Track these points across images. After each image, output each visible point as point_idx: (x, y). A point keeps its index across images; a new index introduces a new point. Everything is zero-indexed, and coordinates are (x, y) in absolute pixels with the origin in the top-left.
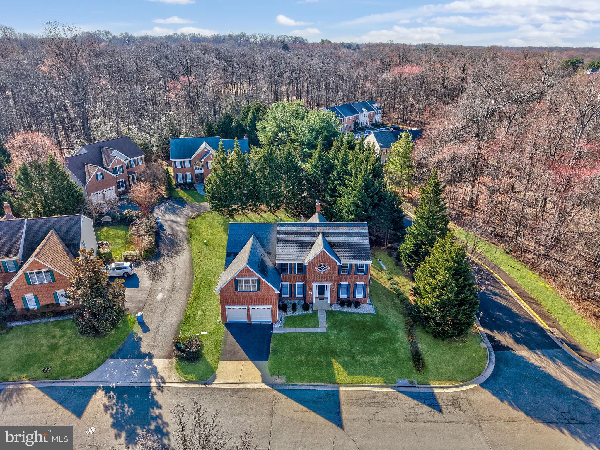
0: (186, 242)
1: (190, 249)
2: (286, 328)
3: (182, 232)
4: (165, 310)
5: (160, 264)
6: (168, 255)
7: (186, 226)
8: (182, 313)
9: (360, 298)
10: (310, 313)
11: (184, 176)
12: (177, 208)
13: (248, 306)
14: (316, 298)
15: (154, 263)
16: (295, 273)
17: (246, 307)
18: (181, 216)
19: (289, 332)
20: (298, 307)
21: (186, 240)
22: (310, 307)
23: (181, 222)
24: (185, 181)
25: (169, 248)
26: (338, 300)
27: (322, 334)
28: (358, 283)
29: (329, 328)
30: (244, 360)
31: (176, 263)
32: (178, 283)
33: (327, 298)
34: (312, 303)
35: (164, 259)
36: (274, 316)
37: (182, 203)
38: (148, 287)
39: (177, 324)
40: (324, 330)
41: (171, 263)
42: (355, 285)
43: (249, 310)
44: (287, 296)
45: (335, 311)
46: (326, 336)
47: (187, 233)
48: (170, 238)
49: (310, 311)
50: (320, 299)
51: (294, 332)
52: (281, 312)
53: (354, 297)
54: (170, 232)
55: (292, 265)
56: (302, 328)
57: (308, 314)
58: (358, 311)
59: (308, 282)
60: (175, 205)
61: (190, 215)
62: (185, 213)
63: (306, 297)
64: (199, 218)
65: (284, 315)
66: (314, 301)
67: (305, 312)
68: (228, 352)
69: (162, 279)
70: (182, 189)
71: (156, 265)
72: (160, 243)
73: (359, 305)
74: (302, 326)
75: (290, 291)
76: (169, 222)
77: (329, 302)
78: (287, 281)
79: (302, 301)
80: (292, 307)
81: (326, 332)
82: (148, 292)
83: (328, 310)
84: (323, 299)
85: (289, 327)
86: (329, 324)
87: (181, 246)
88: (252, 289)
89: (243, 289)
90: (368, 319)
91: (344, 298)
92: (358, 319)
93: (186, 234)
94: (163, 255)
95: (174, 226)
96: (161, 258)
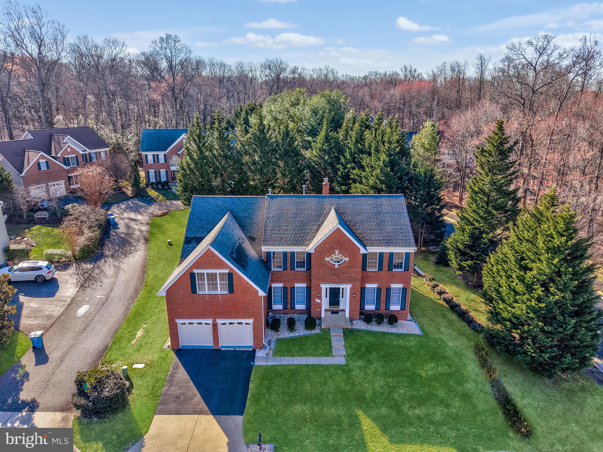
0: (142, 241)
1: (147, 250)
2: (278, 358)
3: (140, 231)
4: (85, 329)
5: (98, 267)
6: (112, 256)
7: (148, 224)
8: (112, 333)
9: (397, 311)
10: (317, 334)
11: (158, 174)
12: (142, 206)
13: (214, 320)
14: (326, 310)
15: (89, 266)
16: (292, 269)
17: (210, 321)
18: (144, 214)
19: (282, 363)
20: (297, 324)
21: (143, 239)
22: (317, 324)
23: (142, 220)
24: (158, 180)
25: (117, 248)
26: (361, 314)
27: (338, 367)
28: (393, 286)
29: (348, 357)
30: (201, 413)
31: (122, 266)
32: (118, 292)
33: (344, 311)
34: (320, 319)
35: (105, 261)
36: (257, 337)
37: (150, 201)
38: (69, 297)
39: (96, 351)
40: (342, 361)
41: (114, 266)
42: (388, 290)
43: (215, 326)
44: (280, 307)
45: (359, 331)
46: (345, 369)
47: (148, 232)
48: (123, 237)
49: (317, 331)
50: (333, 312)
51: (291, 363)
52: (270, 332)
53: (387, 309)
54: (125, 230)
55: (289, 256)
56: (304, 358)
57: (315, 334)
58: (394, 330)
59: (314, 282)
60: (140, 203)
61: (155, 213)
62: (150, 211)
63: (310, 309)
64: (167, 216)
65: (273, 336)
66: (323, 315)
67: (309, 332)
68: (173, 399)
69: (93, 287)
70: (153, 188)
71: (93, 268)
72: (106, 242)
73: (396, 322)
74: (306, 355)
75: (285, 298)
76: (127, 221)
77: (347, 316)
78: (280, 282)
79: (304, 316)
80: (288, 323)
81: (345, 363)
82: (67, 303)
83: (347, 329)
84: (337, 312)
85: (281, 356)
86: (350, 352)
87: (134, 246)
88: (221, 290)
89: (204, 290)
90: (412, 343)
91: (371, 311)
92: (395, 343)
93: (145, 233)
94: (107, 256)
95: (133, 225)
96: (103, 260)
